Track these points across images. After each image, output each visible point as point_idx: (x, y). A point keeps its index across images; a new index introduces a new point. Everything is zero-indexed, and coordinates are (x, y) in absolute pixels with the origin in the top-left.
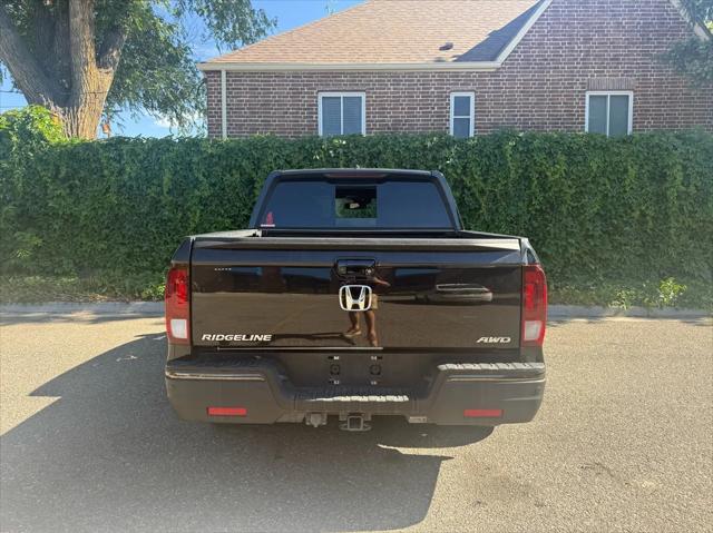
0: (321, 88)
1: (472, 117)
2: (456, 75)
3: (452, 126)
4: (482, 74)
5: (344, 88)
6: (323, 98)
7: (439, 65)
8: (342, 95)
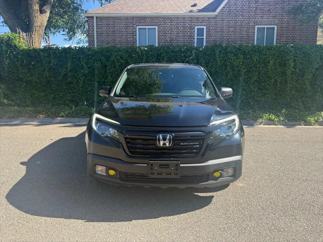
0: (138, 24)
1: (205, 37)
2: (198, 18)
3: (196, 42)
4: (209, 18)
5: (148, 24)
6: (139, 28)
7: (190, 14)
8: (147, 27)
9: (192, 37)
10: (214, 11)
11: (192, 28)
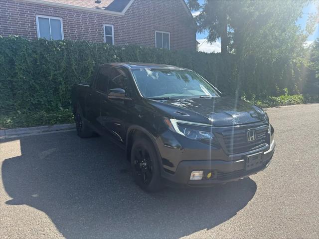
0: (38, 12)
1: (113, 36)
2: (105, 16)
3: (105, 39)
4: (116, 17)
5: (51, 14)
6: (39, 18)
7: (98, 10)
8: (50, 18)
9: (101, 34)
10: (120, 11)
11: (100, 26)
